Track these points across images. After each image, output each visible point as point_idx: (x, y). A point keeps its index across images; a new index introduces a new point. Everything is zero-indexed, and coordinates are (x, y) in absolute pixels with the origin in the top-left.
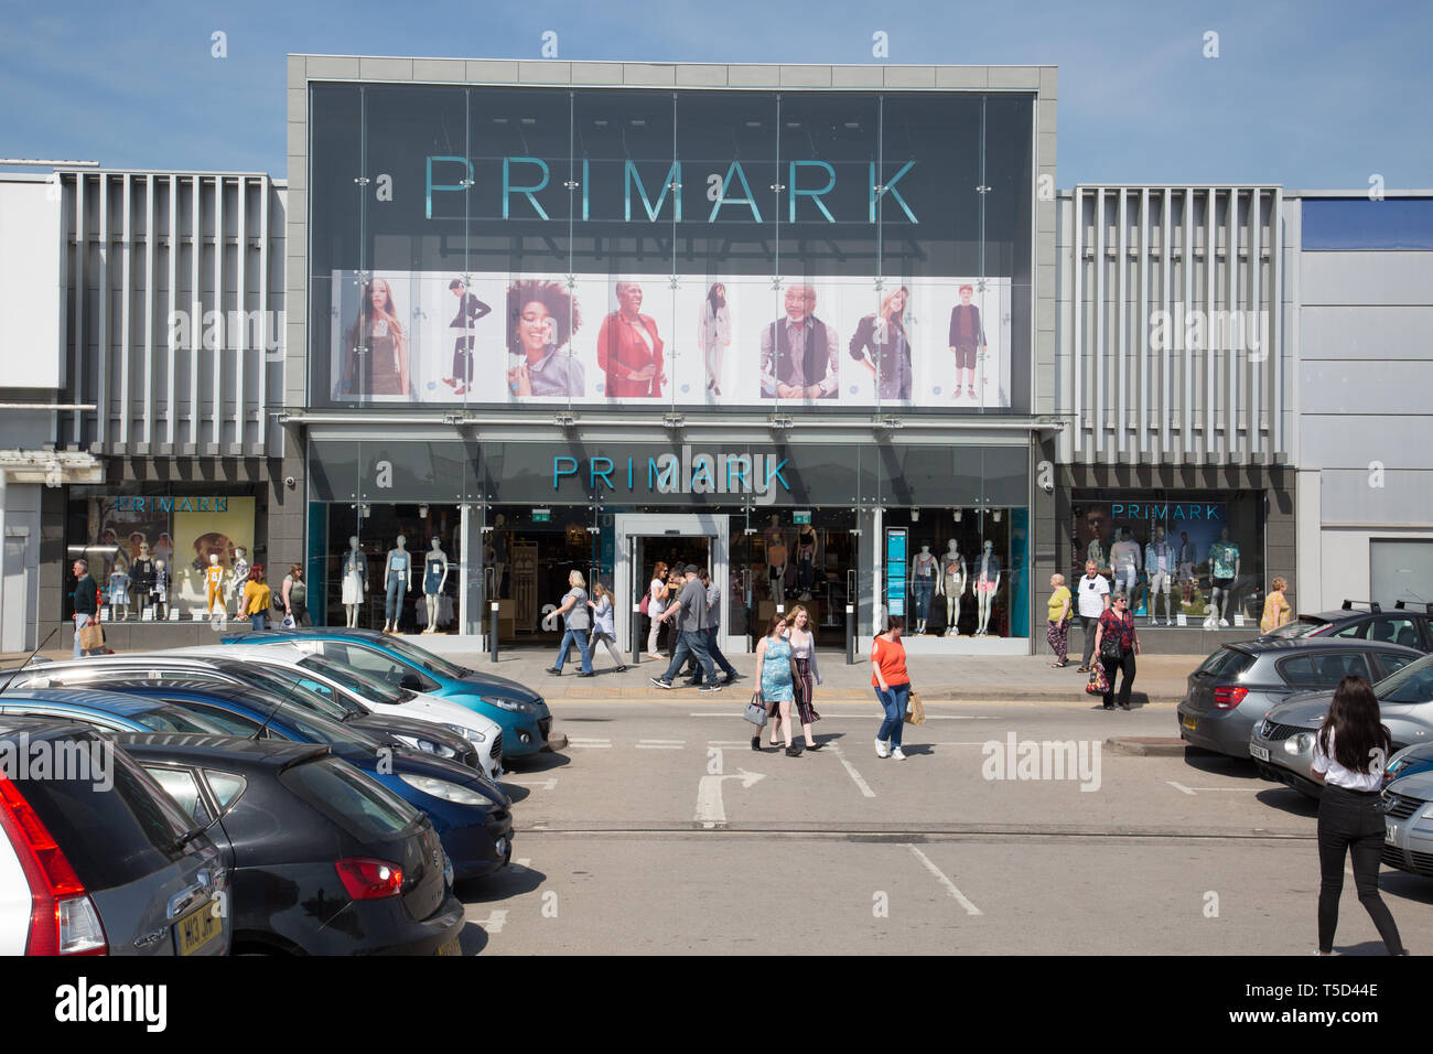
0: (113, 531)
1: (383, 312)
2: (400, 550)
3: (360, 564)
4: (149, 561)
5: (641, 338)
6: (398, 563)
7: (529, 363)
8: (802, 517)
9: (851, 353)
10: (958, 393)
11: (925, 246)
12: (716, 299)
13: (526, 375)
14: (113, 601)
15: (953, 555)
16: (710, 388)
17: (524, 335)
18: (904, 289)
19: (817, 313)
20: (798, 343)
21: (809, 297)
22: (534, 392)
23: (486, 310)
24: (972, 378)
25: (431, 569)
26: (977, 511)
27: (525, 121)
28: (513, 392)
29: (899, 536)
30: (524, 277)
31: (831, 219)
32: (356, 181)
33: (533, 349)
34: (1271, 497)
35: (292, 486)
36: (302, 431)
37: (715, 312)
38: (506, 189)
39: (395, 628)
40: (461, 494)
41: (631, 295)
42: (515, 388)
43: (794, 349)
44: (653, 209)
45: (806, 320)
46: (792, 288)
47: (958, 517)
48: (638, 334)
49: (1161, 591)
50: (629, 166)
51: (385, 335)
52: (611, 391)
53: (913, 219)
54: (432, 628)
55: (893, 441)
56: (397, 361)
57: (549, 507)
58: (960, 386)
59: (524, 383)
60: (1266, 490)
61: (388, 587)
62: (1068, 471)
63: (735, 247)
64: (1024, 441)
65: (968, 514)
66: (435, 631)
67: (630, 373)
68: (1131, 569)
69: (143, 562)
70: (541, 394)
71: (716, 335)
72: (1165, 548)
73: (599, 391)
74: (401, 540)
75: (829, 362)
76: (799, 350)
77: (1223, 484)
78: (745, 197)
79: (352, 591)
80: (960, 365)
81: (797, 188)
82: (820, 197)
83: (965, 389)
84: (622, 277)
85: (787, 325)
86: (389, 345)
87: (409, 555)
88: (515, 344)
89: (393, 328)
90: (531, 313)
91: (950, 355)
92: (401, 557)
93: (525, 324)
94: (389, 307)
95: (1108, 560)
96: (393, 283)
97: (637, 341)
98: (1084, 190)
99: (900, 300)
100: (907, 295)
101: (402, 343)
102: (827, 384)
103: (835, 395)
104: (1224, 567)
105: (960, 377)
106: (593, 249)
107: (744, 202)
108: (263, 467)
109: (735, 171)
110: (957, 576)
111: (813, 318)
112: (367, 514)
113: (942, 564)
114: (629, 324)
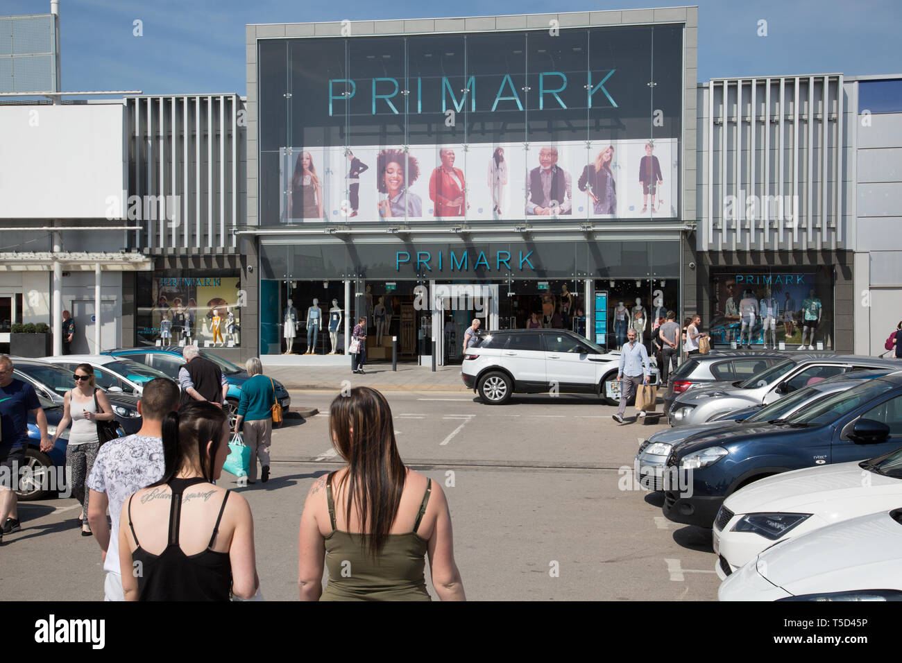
0: (165, 297)
1: (308, 171)
2: (315, 307)
3: (293, 315)
4: (182, 314)
5: (455, 182)
6: (314, 314)
7: (390, 198)
8: (543, 285)
9: (579, 187)
10: (645, 209)
11: (624, 121)
12: (498, 158)
13: (388, 204)
14: (163, 336)
15: (639, 308)
16: (495, 210)
17: (387, 182)
18: (611, 147)
19: (559, 164)
20: (547, 182)
21: (554, 154)
22: (393, 215)
23: (365, 167)
24: (653, 200)
25: (332, 318)
26: (648, 281)
27: (385, 56)
28: (382, 215)
29: (602, 296)
30: (388, 147)
31: (565, 107)
32: (285, 95)
33: (391, 190)
34: (838, 269)
35: (251, 271)
36: (256, 239)
37: (498, 166)
38: (374, 97)
39: (313, 351)
40: (344, 274)
41: (448, 156)
42: (383, 213)
43: (545, 185)
44: (459, 105)
45: (552, 168)
46: (543, 149)
47: (638, 285)
48: (453, 180)
49: (769, 328)
50: (445, 81)
51: (309, 184)
52: (437, 214)
53: (615, 105)
54: (333, 351)
55: (596, 239)
56: (316, 199)
57: (396, 281)
58: (646, 205)
59: (387, 208)
60: (834, 265)
61: (309, 328)
62: (707, 255)
63: (509, 126)
64: (677, 237)
65: (644, 282)
66: (335, 353)
67: (447, 202)
68: (752, 315)
69: (179, 315)
70: (398, 216)
71: (498, 178)
72: (772, 301)
73: (430, 213)
74: (315, 301)
75: (566, 193)
76: (547, 186)
77: (806, 261)
78: (513, 96)
79: (289, 330)
80: (646, 192)
81: (544, 89)
82: (557, 93)
83: (649, 207)
84: (444, 146)
85: (541, 171)
86: (312, 190)
87: (320, 310)
88: (382, 187)
89: (314, 180)
90: (391, 169)
91: (640, 187)
92: (315, 311)
93: (388, 175)
94: (311, 168)
95: (738, 310)
96: (314, 153)
97: (452, 183)
98: (715, 82)
99: (609, 154)
100: (613, 151)
101: (318, 188)
102: (565, 206)
103: (569, 212)
104: (812, 314)
105: (646, 200)
106: (426, 130)
107: (512, 98)
108: (238, 260)
109: (507, 80)
110: (640, 320)
111: (557, 167)
112: (295, 286)
113: (633, 313)
114: (447, 174)
